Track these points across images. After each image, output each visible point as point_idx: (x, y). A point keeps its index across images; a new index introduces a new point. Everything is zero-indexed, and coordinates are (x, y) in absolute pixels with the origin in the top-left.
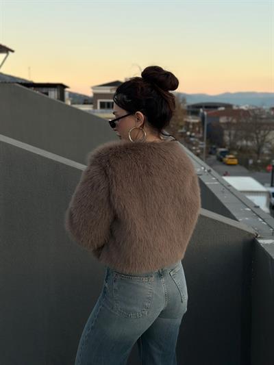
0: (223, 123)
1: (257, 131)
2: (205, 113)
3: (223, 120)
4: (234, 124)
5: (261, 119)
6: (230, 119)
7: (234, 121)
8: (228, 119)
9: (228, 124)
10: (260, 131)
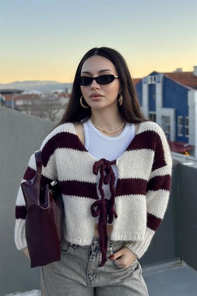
0: (20, 106)
1: (49, 111)
2: (4, 98)
3: (19, 103)
4: (29, 106)
5: (51, 101)
6: (26, 102)
7: (30, 103)
8: (24, 102)
9: (25, 106)
10: (51, 110)
